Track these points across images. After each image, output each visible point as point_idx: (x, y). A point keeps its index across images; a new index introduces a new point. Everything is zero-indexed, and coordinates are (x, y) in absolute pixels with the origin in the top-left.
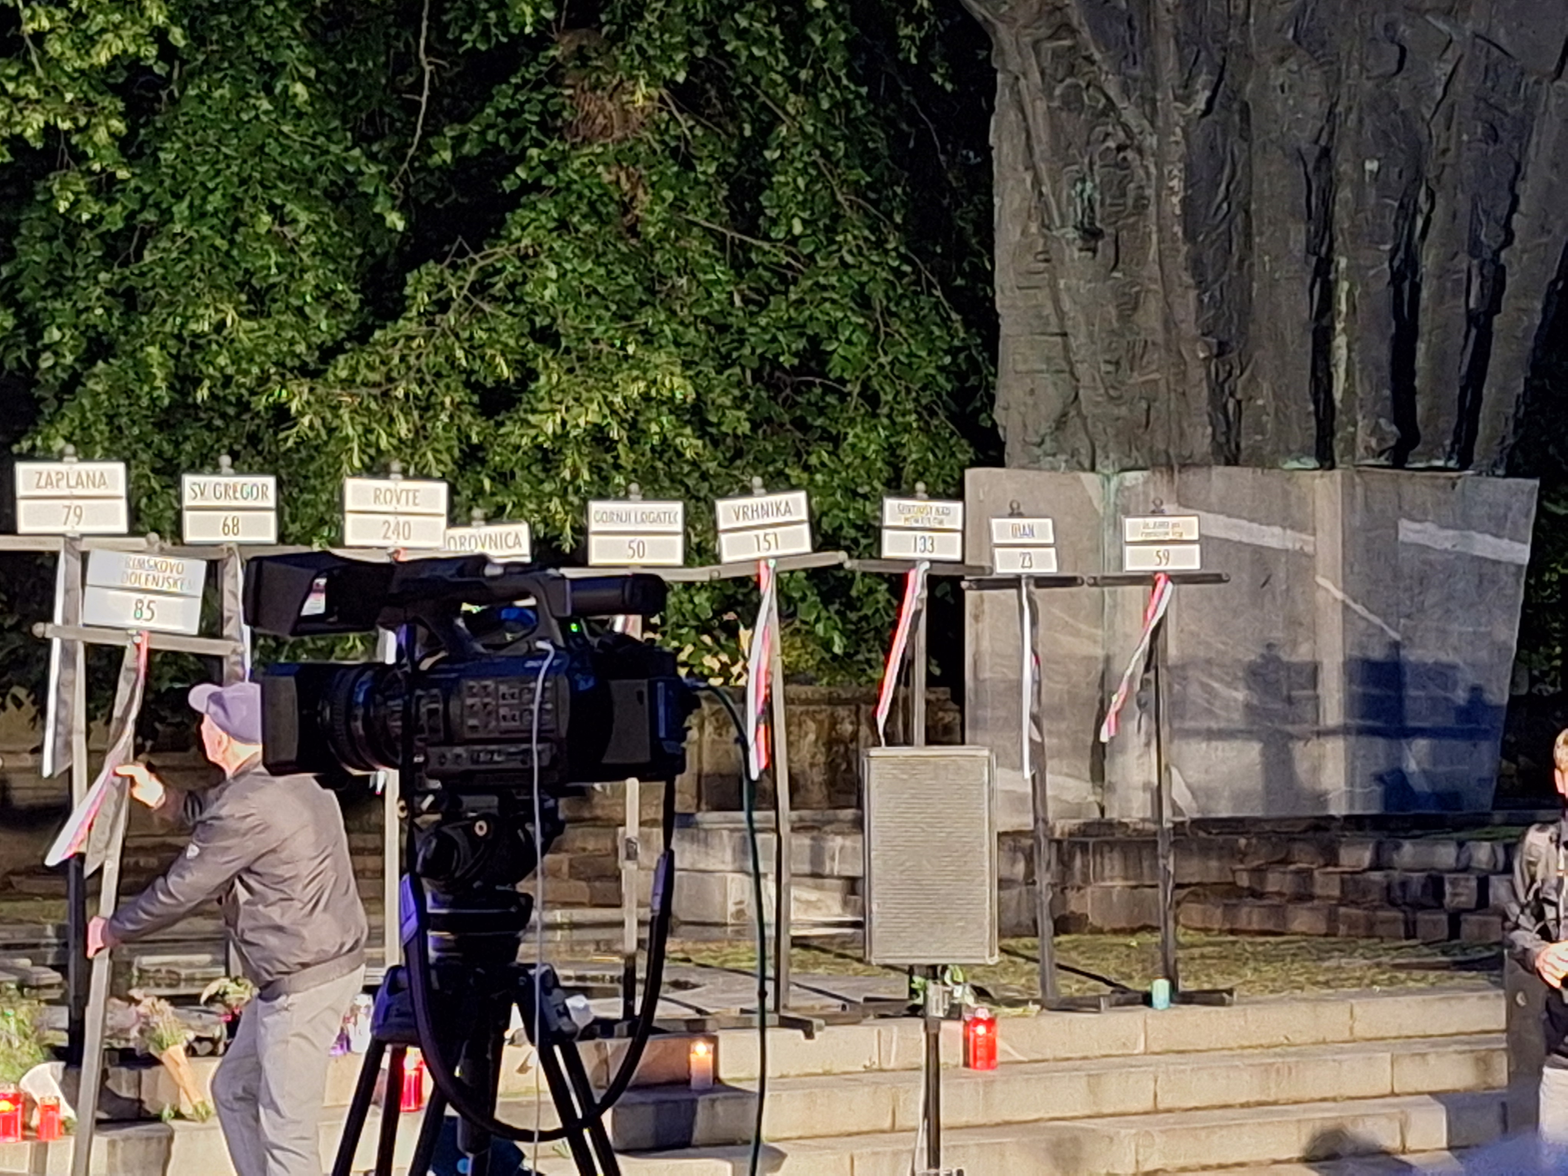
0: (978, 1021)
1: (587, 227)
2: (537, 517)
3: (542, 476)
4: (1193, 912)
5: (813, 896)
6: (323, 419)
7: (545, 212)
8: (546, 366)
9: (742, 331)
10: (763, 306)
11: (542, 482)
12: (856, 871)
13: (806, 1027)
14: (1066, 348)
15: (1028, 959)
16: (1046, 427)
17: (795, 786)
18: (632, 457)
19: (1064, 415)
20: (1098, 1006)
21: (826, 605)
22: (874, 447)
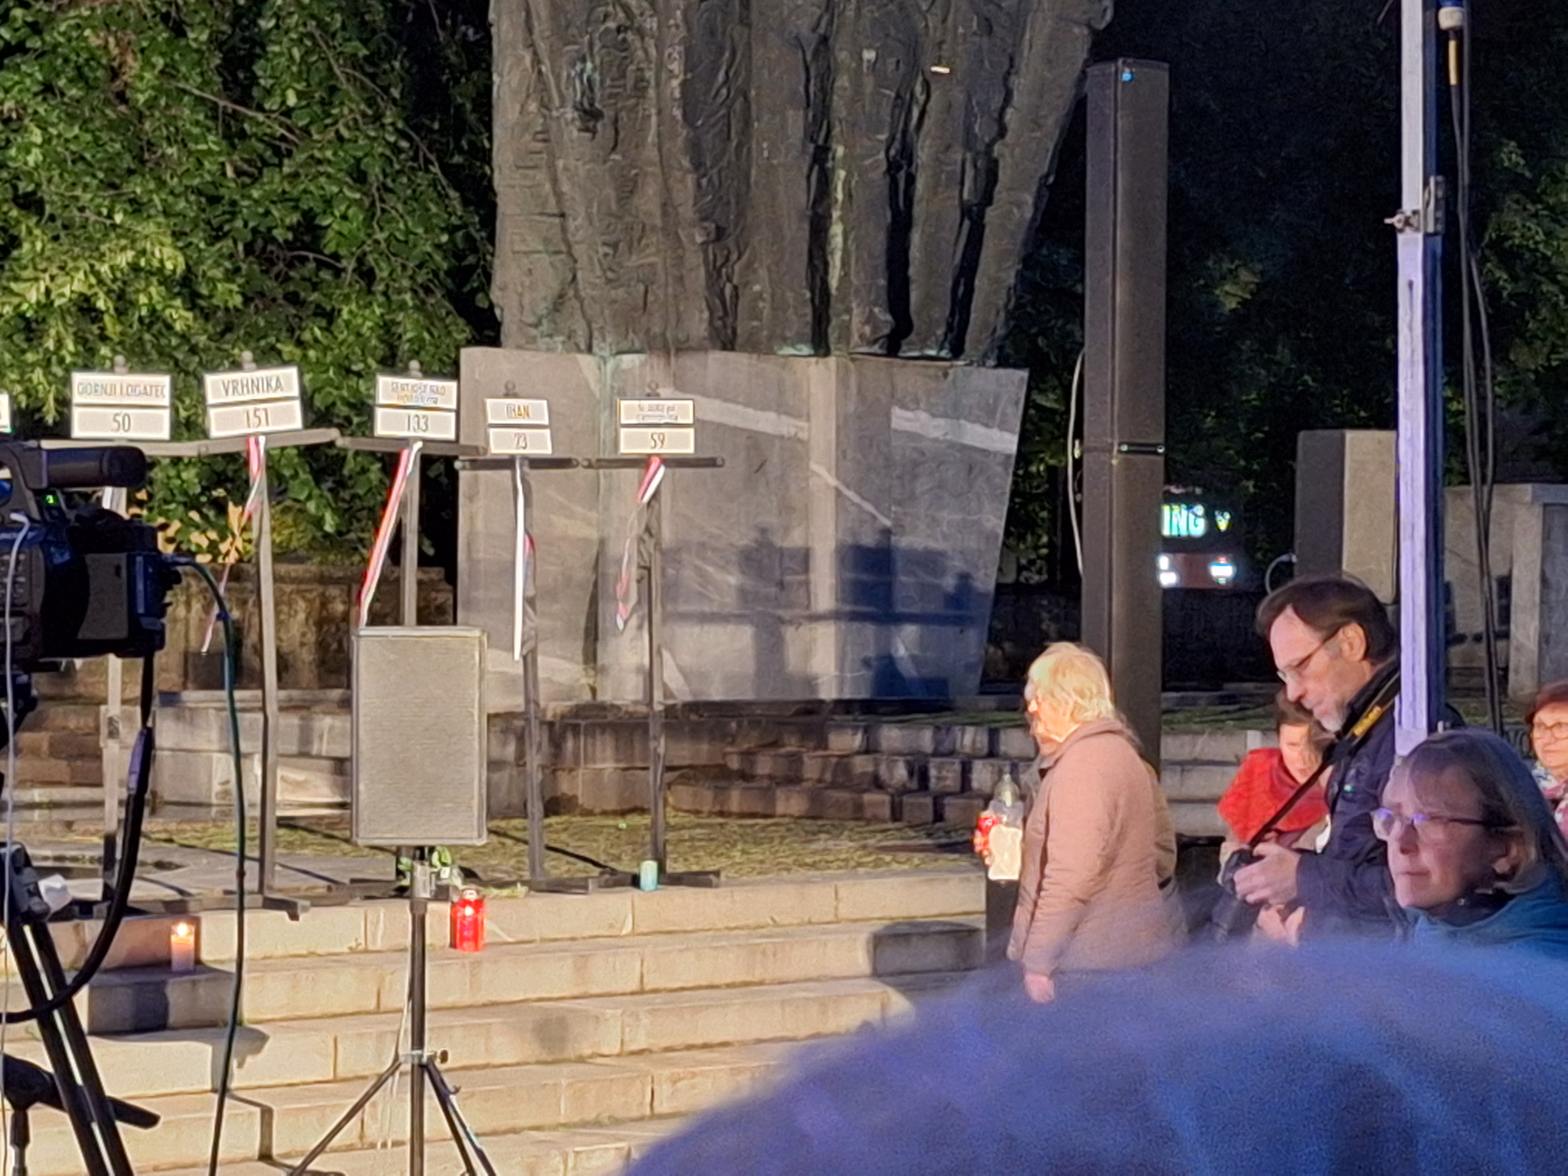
0: (465, 903)
1: (74, 92)
2: (18, 388)
3: (25, 346)
4: (683, 795)
5: (300, 776)
7: (30, 75)
8: (30, 232)
9: (233, 203)
10: (256, 179)
11: (23, 352)
12: (342, 751)
13: (290, 908)
14: (564, 229)
15: (518, 840)
16: (543, 308)
17: (283, 665)
18: (119, 328)
19: (561, 296)
20: (585, 887)
21: (318, 482)
22: (369, 324)
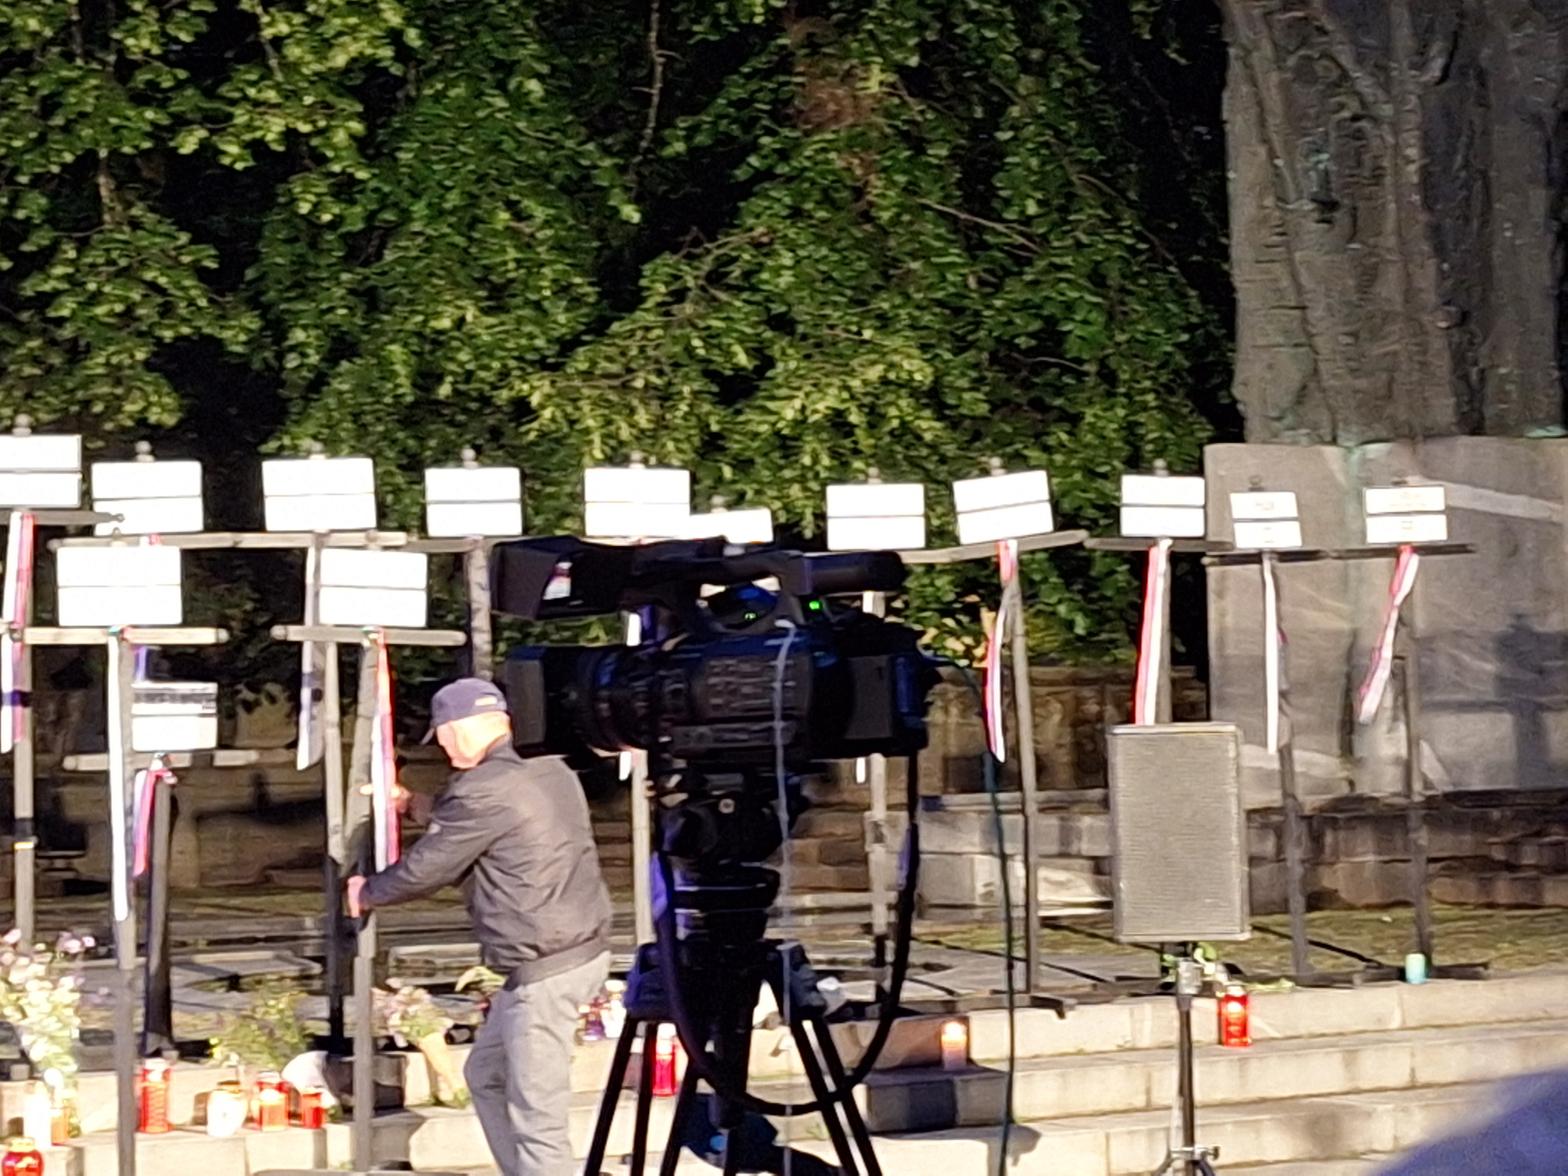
0: (1229, 998)
1: (822, 214)
2: (777, 505)
3: (782, 462)
4: (1446, 887)
5: (1061, 876)
6: (563, 411)
7: (779, 200)
8: (784, 353)
9: (977, 313)
10: (998, 288)
11: (781, 468)
12: (1101, 850)
13: (1057, 1006)
14: (1305, 322)
15: (1282, 936)
16: (1286, 400)
17: (1041, 768)
18: (872, 441)
19: (1304, 388)
20: (1350, 982)
21: (1068, 585)
22: (1115, 426)
